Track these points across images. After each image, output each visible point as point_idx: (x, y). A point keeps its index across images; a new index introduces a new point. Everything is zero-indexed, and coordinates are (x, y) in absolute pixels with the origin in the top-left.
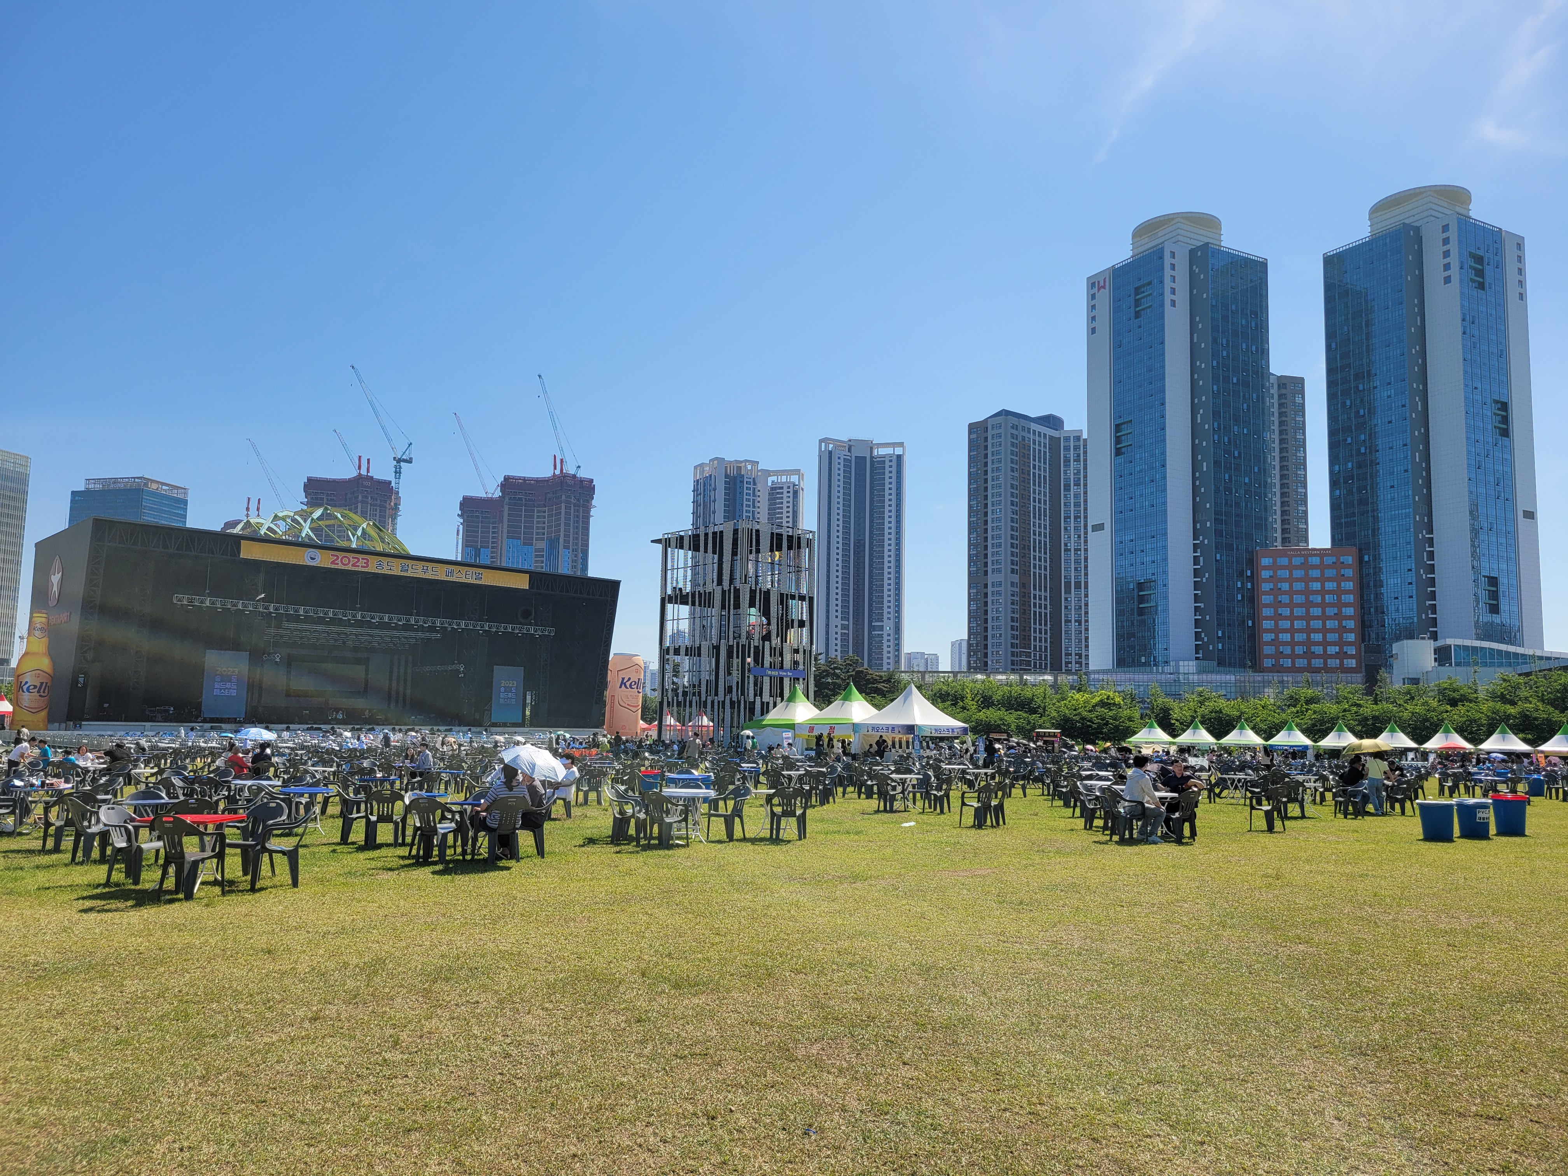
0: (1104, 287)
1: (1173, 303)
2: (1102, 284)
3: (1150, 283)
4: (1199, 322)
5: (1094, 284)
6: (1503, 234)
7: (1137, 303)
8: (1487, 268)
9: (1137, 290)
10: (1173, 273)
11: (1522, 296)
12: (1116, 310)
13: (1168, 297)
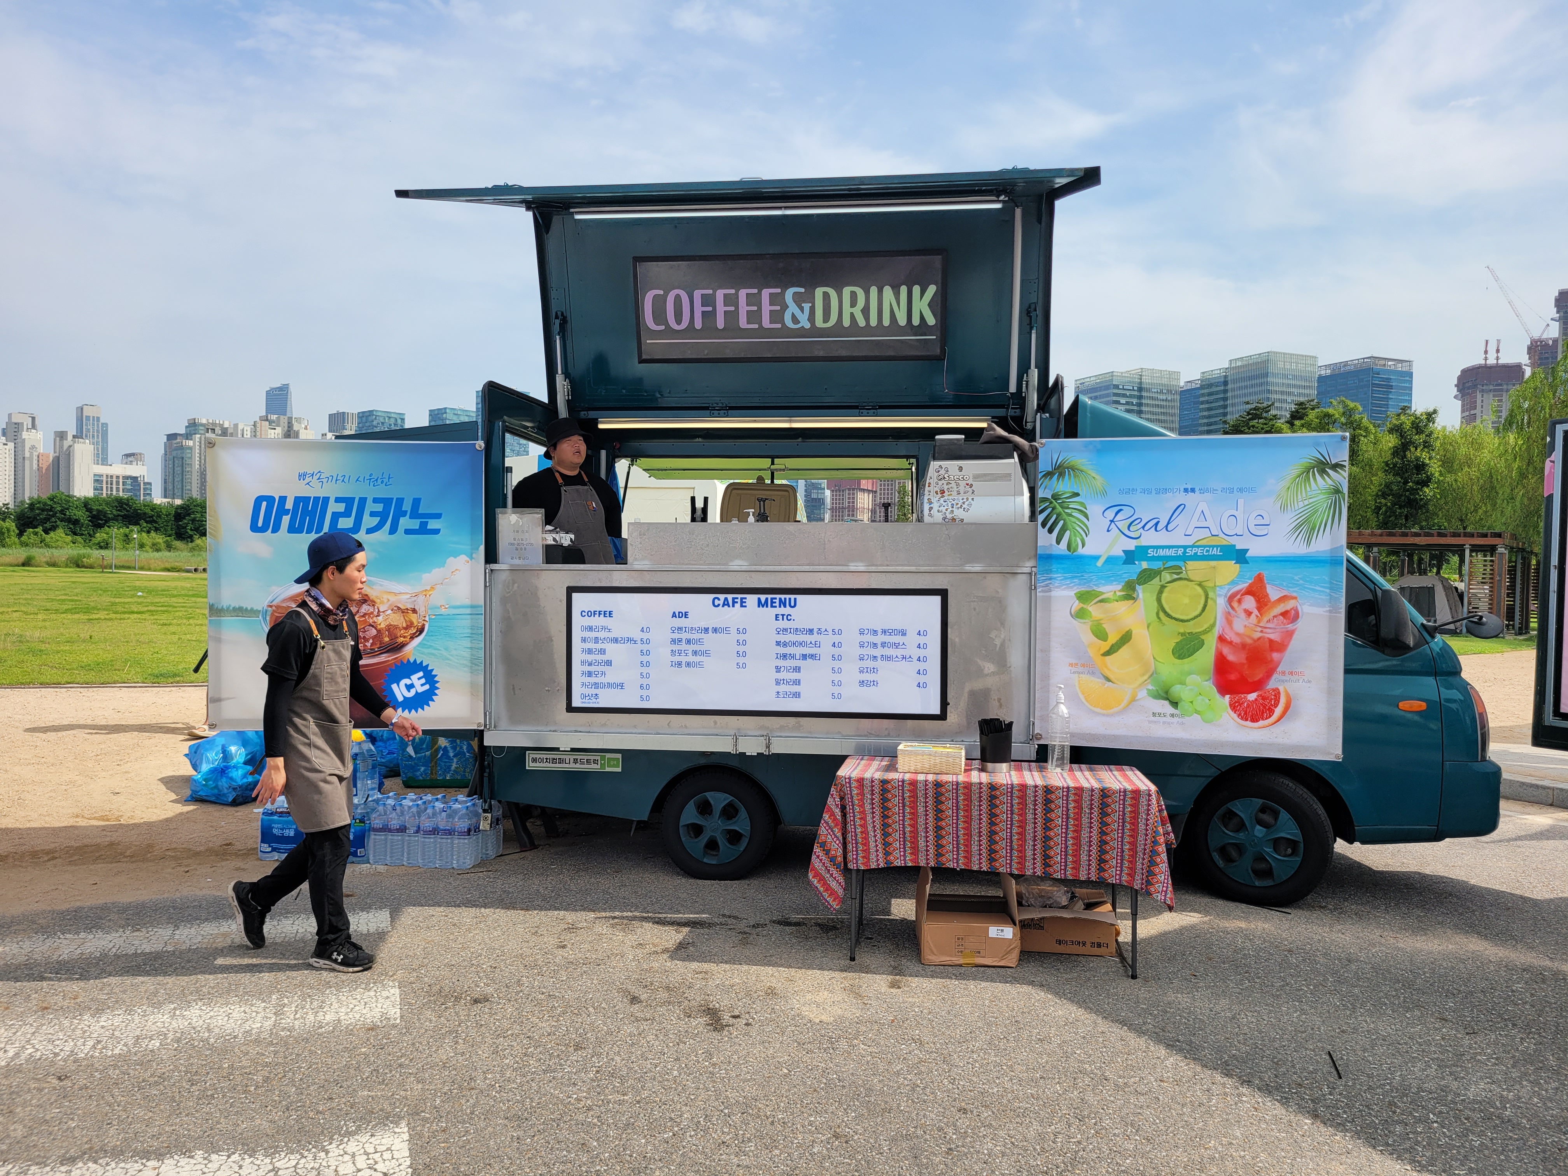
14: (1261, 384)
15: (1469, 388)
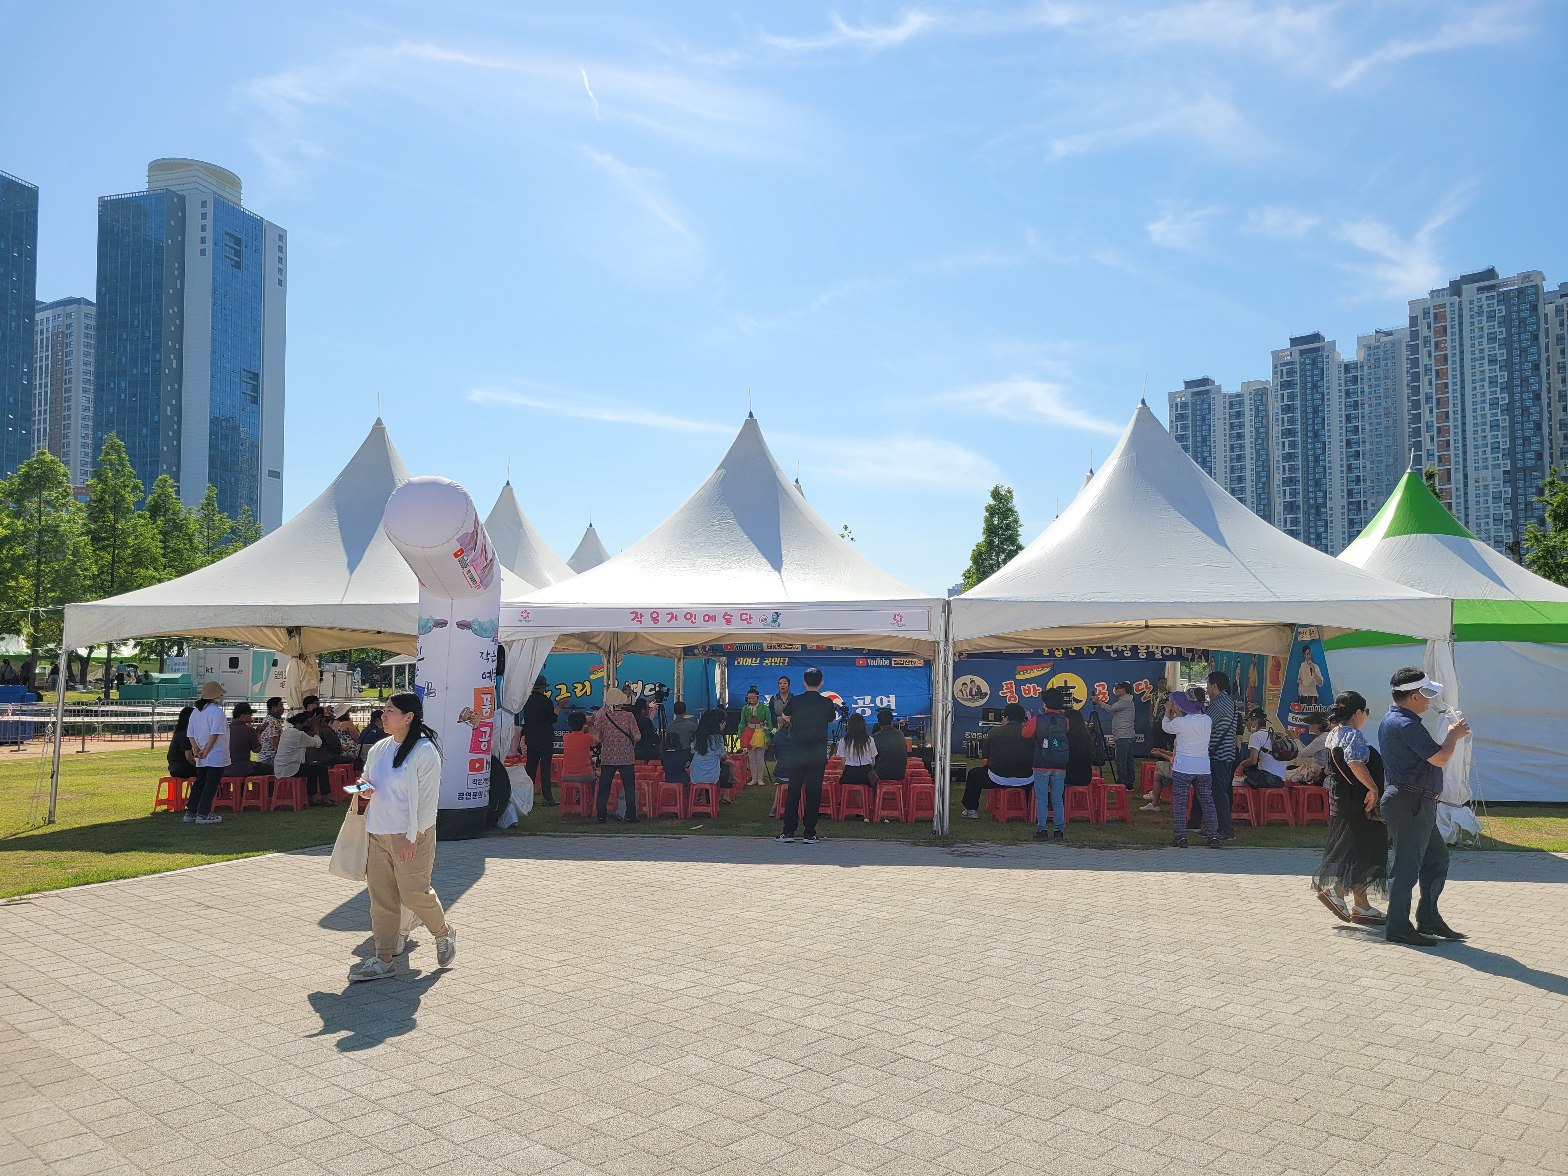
6: (265, 223)
8: (244, 249)
11: (281, 283)
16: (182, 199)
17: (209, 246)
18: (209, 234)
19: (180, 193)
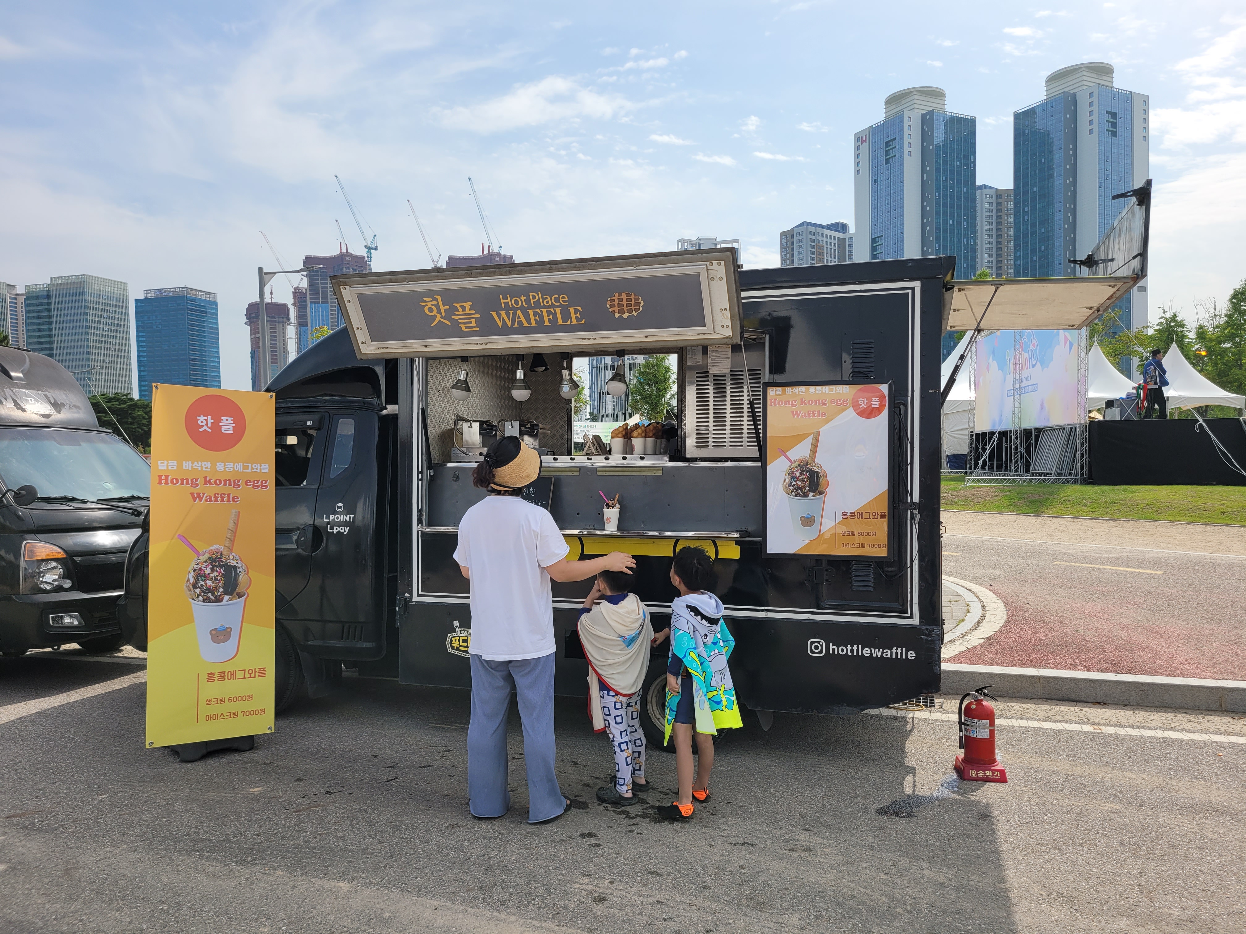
0: (865, 141)
1: (910, 153)
2: (864, 139)
3: (894, 139)
4: (927, 166)
5: (860, 139)
6: (1133, 95)
7: (887, 153)
8: (1119, 120)
9: (887, 144)
10: (910, 132)
11: (1145, 138)
12: (873, 158)
13: (906, 149)
14: (80, 301)
15: (253, 318)
16: (1074, 95)
17: (1096, 126)
18: (1095, 117)
19: (1072, 92)
